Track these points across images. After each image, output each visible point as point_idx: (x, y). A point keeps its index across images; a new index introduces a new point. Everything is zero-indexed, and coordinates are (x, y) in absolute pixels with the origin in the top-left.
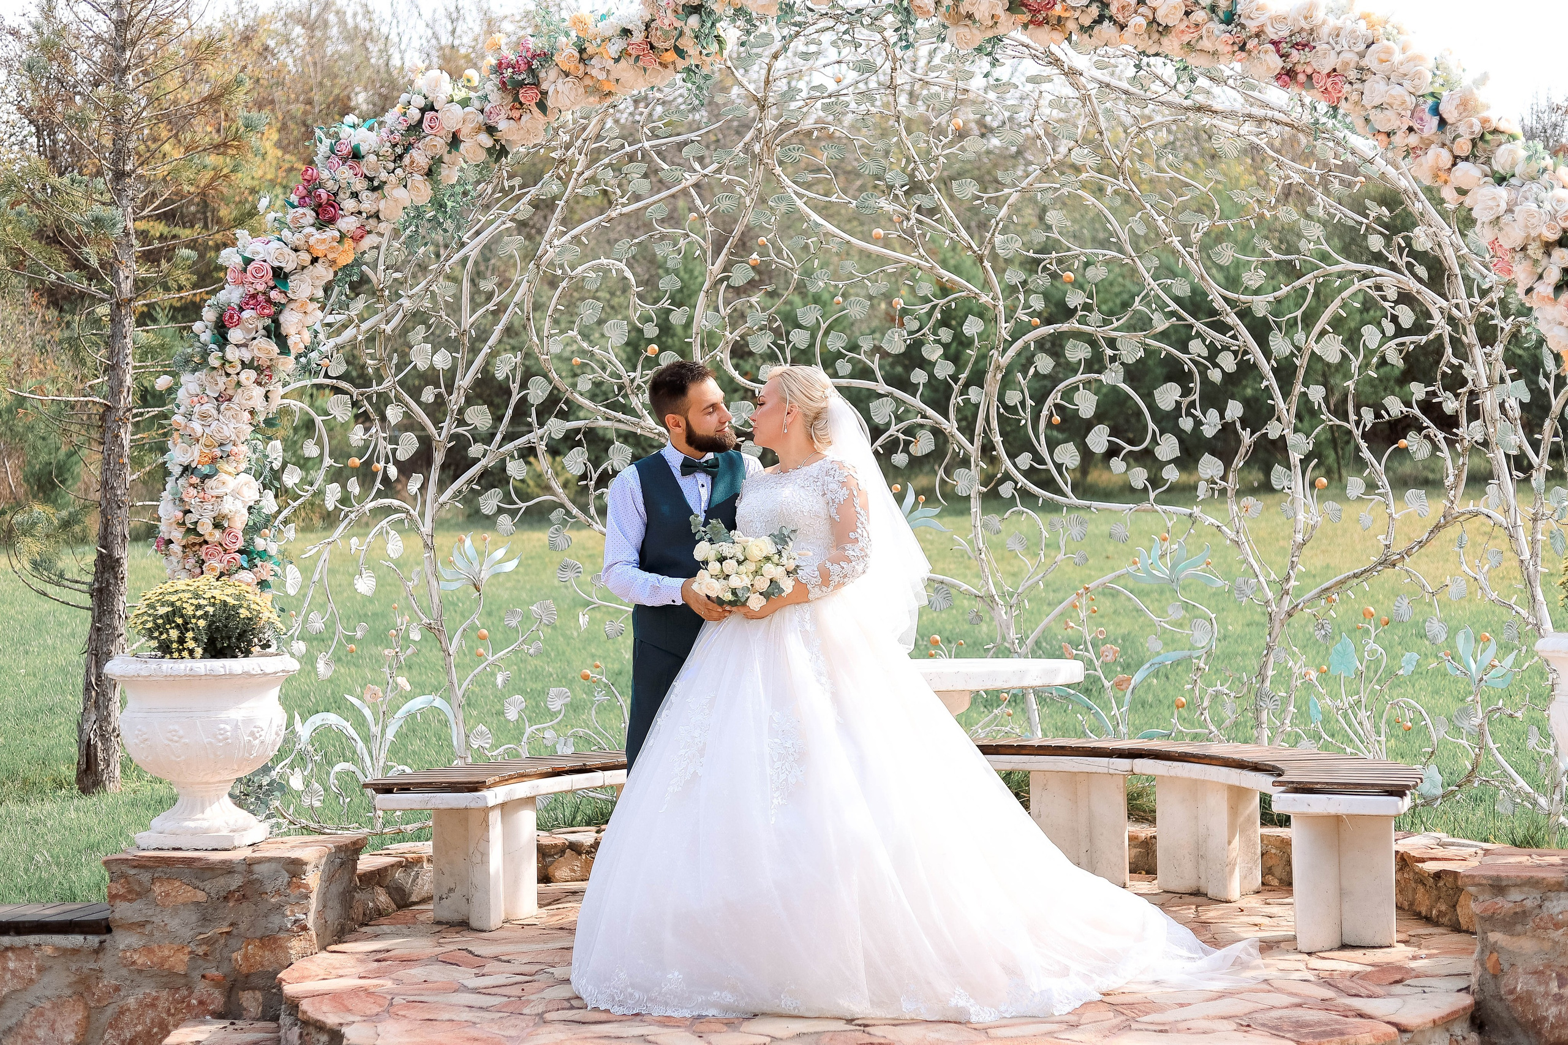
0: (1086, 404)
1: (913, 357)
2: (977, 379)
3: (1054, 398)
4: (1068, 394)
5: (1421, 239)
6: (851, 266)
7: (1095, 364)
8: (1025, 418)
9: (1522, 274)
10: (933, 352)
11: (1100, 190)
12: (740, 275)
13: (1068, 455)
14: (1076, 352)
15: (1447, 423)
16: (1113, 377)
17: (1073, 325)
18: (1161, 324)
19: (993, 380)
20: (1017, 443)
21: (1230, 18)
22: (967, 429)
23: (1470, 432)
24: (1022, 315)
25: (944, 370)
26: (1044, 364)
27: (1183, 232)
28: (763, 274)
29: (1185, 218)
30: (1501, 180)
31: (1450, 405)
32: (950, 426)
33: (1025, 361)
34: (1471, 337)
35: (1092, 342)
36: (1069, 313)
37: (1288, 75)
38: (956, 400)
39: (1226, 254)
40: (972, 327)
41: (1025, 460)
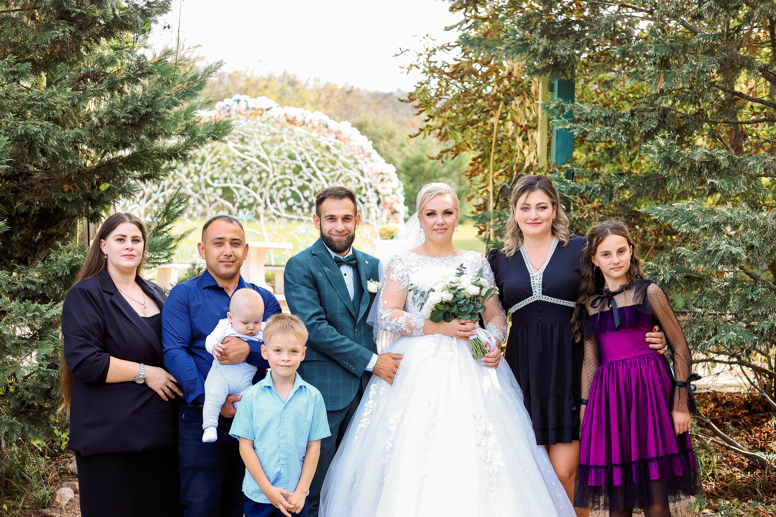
0: (288, 194)
1: (250, 181)
2: (264, 186)
3: (281, 192)
4: (285, 191)
5: (360, 167)
6: (238, 160)
7: (291, 185)
8: (274, 197)
9: (374, 178)
10: (255, 180)
11: (295, 149)
12: (214, 160)
13: (284, 205)
14: (287, 183)
15: (363, 203)
16: (295, 188)
17: (287, 176)
18: (306, 178)
19: (268, 186)
20: (272, 201)
21: (326, 127)
22: (261, 197)
23: (367, 205)
24: (276, 174)
25: (257, 184)
26: (279, 184)
27: (312, 159)
28: (219, 160)
29: (313, 157)
30: (372, 161)
31: (364, 199)
32: (258, 197)
33: (275, 183)
34: (368, 186)
35: (290, 180)
36: (285, 174)
37: (337, 138)
38: (259, 191)
39: (321, 165)
40: (264, 175)
41: (274, 205)
